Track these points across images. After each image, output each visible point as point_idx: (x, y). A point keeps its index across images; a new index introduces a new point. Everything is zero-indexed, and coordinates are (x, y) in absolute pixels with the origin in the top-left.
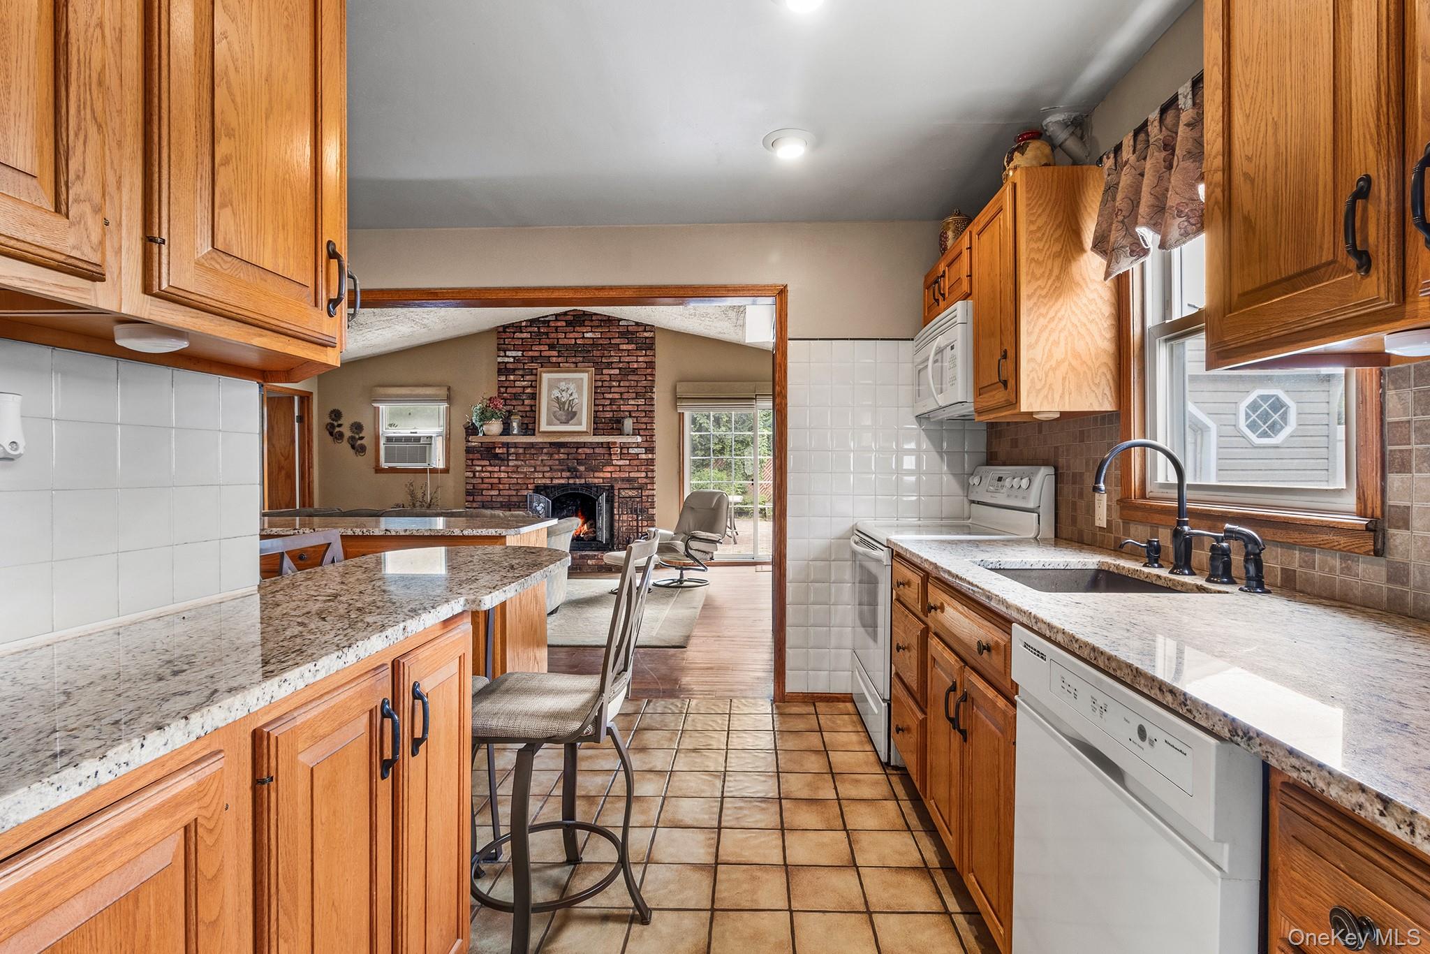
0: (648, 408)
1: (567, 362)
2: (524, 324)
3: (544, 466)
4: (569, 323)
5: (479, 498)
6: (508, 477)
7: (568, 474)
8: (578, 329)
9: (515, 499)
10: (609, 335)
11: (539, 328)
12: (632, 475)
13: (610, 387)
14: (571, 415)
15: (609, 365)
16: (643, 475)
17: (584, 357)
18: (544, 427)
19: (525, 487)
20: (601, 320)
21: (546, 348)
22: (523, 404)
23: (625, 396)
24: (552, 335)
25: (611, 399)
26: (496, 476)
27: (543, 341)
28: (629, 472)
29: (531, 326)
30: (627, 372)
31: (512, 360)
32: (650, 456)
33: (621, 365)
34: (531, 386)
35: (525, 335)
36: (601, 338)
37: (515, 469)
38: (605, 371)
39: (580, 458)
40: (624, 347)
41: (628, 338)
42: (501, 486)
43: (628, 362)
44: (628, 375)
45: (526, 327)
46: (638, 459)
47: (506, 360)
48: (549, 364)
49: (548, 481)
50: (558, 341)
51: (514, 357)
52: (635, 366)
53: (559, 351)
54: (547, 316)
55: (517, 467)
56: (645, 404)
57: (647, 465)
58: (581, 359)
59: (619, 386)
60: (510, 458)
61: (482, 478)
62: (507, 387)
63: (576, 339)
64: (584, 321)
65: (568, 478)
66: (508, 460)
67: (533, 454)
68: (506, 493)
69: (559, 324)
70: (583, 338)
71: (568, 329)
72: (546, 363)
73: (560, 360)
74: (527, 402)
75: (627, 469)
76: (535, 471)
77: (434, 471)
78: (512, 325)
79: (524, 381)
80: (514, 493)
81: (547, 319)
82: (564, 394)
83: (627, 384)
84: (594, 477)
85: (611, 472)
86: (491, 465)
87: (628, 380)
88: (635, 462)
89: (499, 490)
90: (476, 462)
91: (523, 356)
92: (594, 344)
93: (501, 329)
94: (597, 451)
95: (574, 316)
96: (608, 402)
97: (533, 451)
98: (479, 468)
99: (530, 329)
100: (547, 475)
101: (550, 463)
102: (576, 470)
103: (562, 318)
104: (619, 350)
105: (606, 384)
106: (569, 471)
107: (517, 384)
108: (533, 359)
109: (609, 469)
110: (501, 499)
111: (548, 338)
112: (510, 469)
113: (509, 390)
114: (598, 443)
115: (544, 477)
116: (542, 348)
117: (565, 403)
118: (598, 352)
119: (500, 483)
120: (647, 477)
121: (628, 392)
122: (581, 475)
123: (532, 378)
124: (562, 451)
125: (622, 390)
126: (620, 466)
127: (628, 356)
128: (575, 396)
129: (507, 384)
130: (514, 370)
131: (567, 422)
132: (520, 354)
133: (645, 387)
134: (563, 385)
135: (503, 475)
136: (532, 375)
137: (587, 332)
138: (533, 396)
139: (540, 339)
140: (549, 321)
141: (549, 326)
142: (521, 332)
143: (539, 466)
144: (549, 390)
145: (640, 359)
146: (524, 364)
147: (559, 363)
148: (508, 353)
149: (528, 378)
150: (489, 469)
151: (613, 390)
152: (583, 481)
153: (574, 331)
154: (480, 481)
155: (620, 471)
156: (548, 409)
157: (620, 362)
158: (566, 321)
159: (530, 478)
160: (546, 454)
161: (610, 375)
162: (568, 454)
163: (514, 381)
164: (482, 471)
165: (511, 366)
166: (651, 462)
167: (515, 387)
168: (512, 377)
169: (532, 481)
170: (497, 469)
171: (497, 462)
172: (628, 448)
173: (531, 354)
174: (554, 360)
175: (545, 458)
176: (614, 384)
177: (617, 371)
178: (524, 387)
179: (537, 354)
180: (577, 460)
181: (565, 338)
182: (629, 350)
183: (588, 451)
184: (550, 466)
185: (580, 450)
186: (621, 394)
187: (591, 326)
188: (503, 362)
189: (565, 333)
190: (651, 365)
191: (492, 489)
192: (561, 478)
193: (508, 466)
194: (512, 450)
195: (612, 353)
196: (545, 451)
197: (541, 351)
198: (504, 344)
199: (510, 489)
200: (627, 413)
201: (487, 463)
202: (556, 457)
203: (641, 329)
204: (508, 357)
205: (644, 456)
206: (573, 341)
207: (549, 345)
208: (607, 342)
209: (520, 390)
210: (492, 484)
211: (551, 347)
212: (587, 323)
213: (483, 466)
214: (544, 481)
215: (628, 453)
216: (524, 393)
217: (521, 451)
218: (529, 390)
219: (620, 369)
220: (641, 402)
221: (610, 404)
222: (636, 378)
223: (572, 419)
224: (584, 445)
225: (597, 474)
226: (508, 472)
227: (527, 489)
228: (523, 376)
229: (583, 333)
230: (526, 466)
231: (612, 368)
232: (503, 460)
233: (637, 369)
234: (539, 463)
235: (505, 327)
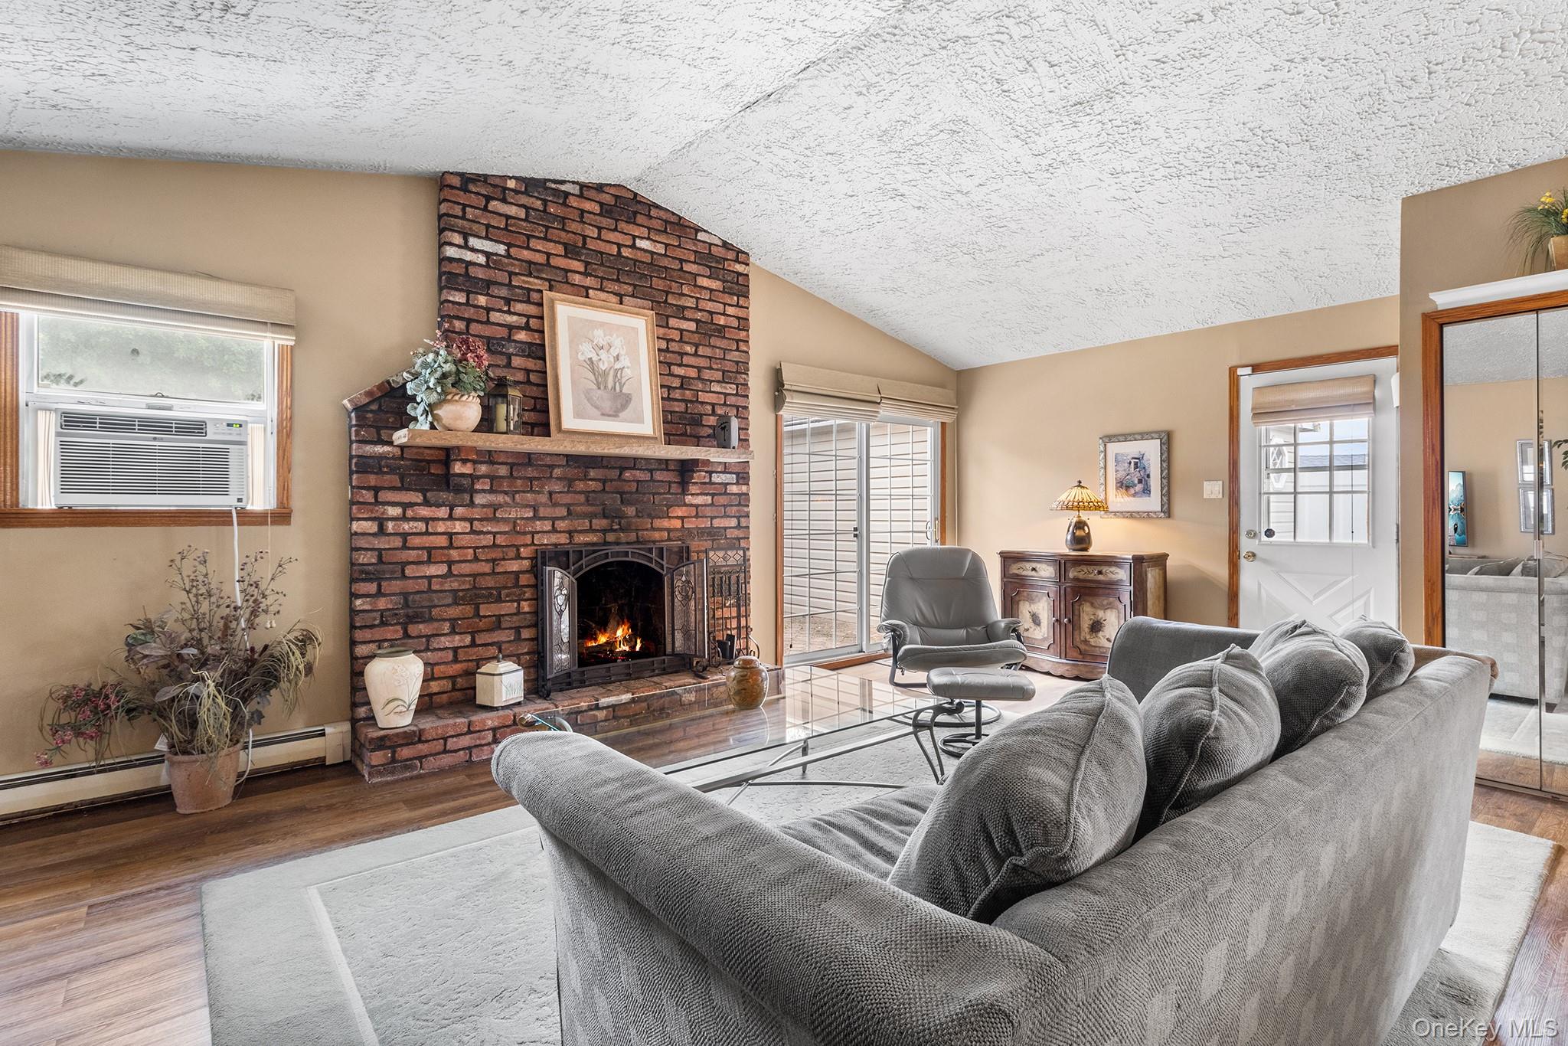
0: (740, 402)
1: (601, 289)
2: (511, 184)
3: (555, 505)
4: (606, 210)
5: (396, 586)
6: (473, 532)
7: (603, 523)
8: (622, 225)
9: (489, 582)
10: (679, 253)
11: (545, 202)
12: (717, 523)
13: (682, 354)
14: (622, 402)
15: (680, 312)
16: (733, 522)
17: (635, 286)
18: (569, 422)
19: (512, 553)
20: (666, 222)
21: (560, 249)
22: (509, 365)
23: (707, 374)
24: (573, 226)
25: (682, 377)
26: (441, 529)
27: (554, 234)
28: (712, 518)
29: (526, 193)
30: (709, 330)
31: (481, 259)
32: (744, 488)
33: (699, 315)
34: (527, 327)
35: (512, 211)
36: (665, 255)
37: (489, 512)
38: (673, 322)
39: (627, 489)
40: (704, 282)
41: (710, 267)
42: (454, 554)
43: (711, 313)
44: (711, 336)
45: (516, 192)
46: (725, 493)
47: (469, 256)
48: (566, 286)
49: (563, 539)
50: (585, 243)
51: (487, 254)
52: (722, 321)
53: (587, 264)
54: (563, 182)
55: (495, 507)
56: (737, 394)
57: (739, 504)
58: (630, 289)
59: (696, 354)
60: (478, 487)
61: (405, 536)
62: (469, 321)
63: (619, 246)
64: (635, 213)
65: (604, 531)
66: (472, 492)
67: (531, 479)
68: (466, 568)
69: (588, 206)
70: (633, 246)
71: (606, 222)
72: (561, 281)
73: (589, 282)
74: (517, 361)
75: (709, 512)
76: (536, 517)
77: (248, 518)
78: (483, 179)
79: (509, 312)
80: (486, 568)
81: (563, 188)
82: (603, 354)
83: (708, 352)
84: (653, 529)
85: (682, 518)
86: (426, 503)
87: (710, 346)
88: (722, 500)
89: (450, 563)
90: (384, 496)
91: (508, 256)
92: (653, 263)
93: (456, 181)
94: (659, 476)
95: (616, 197)
96: (676, 383)
97: (530, 472)
98: (394, 511)
99: (524, 200)
100: (561, 525)
101: (567, 499)
102: (621, 516)
103: (592, 194)
104: (695, 286)
105: (674, 346)
106: (605, 517)
107: (495, 317)
108: (531, 268)
109: (680, 512)
110: (455, 585)
111: (563, 229)
112: (476, 513)
113: (475, 328)
114: (659, 461)
115: (554, 530)
116: (551, 247)
117: (605, 374)
118: (660, 282)
119: (451, 546)
120: (739, 527)
121: (711, 368)
122: (629, 524)
123: (532, 310)
124: (592, 473)
125: (702, 362)
126: (697, 506)
127: (710, 300)
128: (625, 362)
129: (469, 313)
130: (489, 283)
131: (614, 415)
132: (501, 249)
133: (737, 363)
134: (599, 336)
135: (459, 527)
136: (528, 302)
137: (642, 238)
138: (538, 351)
139: (547, 228)
140: (567, 194)
141: (564, 204)
142: (504, 201)
143: (545, 505)
144: (573, 342)
145: (730, 310)
146: (511, 274)
147: (587, 289)
148: (473, 242)
149: (519, 307)
150: (424, 512)
151: (686, 360)
152: (633, 537)
153: (616, 230)
154: (397, 542)
155: (697, 516)
156: (574, 383)
157: (697, 309)
158: (601, 204)
159: (525, 533)
160: (558, 479)
161: (681, 331)
162: (604, 482)
163: (488, 310)
164: (404, 518)
165: (480, 273)
166: (744, 499)
167: (488, 322)
168: (482, 300)
169: (528, 539)
170: (443, 512)
171: (444, 495)
172: (710, 473)
173: (526, 254)
174: (577, 279)
175: (557, 488)
176: (689, 349)
177: (692, 326)
178: (511, 328)
179: (540, 258)
180: (621, 493)
181: (599, 238)
182: (711, 290)
183: (643, 476)
184: (568, 506)
185: (627, 474)
186: (699, 369)
187: (649, 229)
188: (460, 260)
189: (600, 229)
190: (743, 323)
191: (429, 561)
192: (591, 530)
193: (472, 504)
194: (483, 469)
195: (686, 290)
196: (557, 472)
197: (548, 255)
198: (463, 217)
199: (476, 559)
200: (709, 408)
201: (418, 498)
202: (580, 486)
203: (731, 255)
204: (474, 250)
205: (734, 489)
206: (614, 250)
207: (565, 245)
208: (676, 265)
209: (503, 332)
210: (429, 550)
211: (570, 251)
212: (640, 219)
213: (405, 506)
214: (554, 539)
215: (711, 483)
216: (509, 339)
217: (503, 471)
218: (522, 336)
219: (697, 321)
220: (731, 389)
221: (681, 387)
222: (723, 343)
223: (624, 407)
224: (634, 462)
225: (658, 523)
226: (471, 521)
227: (518, 557)
228: (508, 301)
229: (634, 237)
230: (516, 505)
231: (684, 318)
232: (459, 490)
233: (724, 327)
234: (543, 498)
235: (467, 180)
